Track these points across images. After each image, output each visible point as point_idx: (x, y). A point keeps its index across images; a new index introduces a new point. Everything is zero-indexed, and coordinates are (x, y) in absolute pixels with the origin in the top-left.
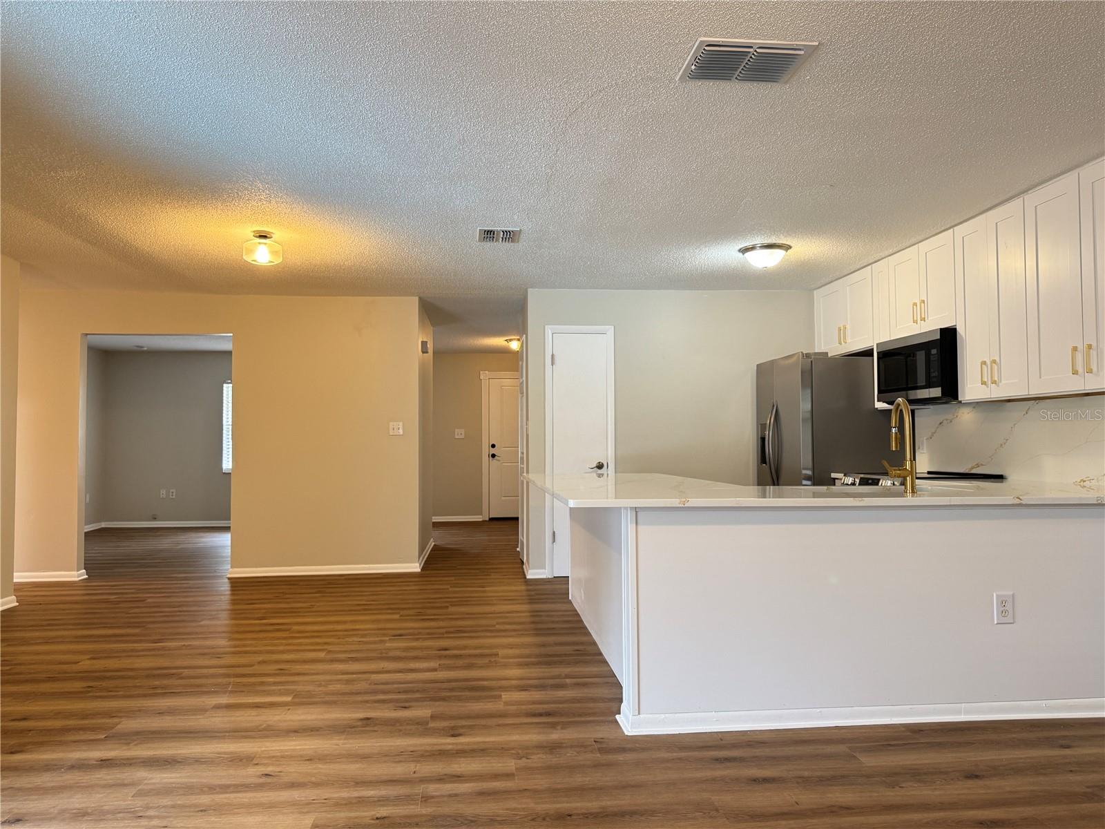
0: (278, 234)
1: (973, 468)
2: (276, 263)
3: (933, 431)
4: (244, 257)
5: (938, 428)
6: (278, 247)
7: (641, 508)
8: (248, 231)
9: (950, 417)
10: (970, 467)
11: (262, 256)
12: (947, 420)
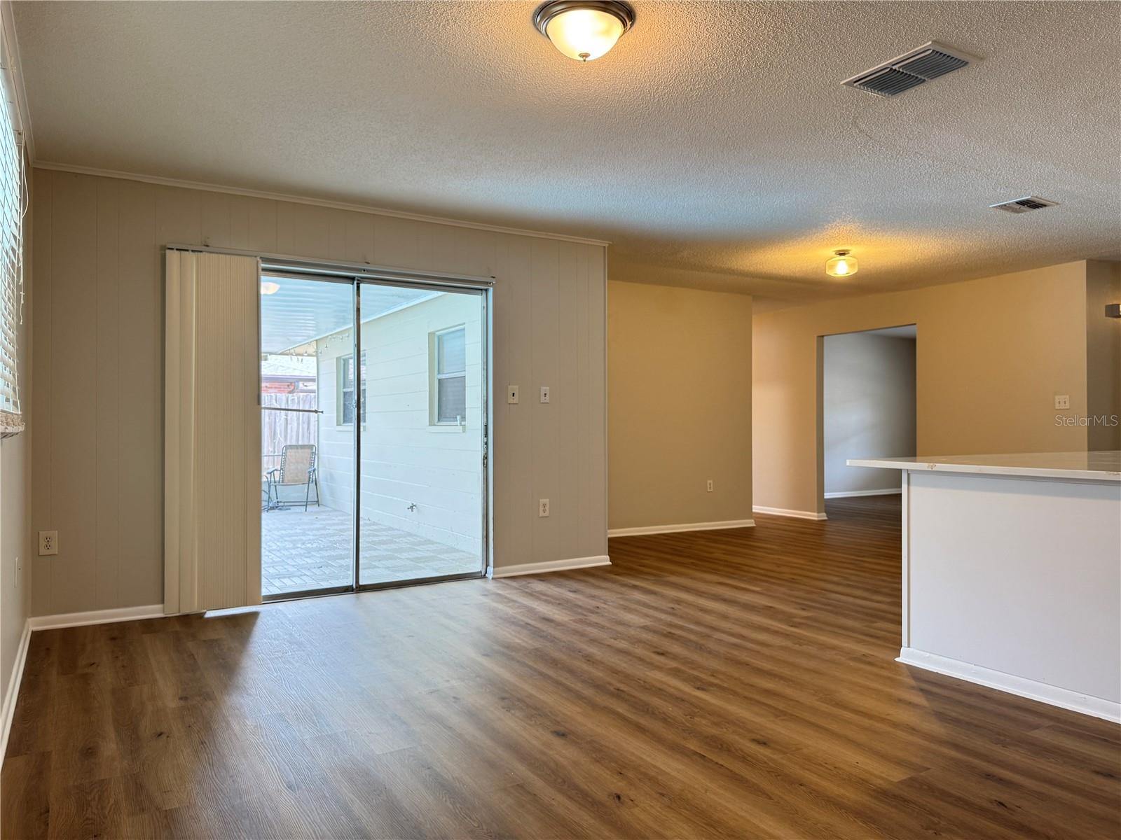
0: (854, 250)
2: (852, 274)
4: (827, 272)
6: (854, 260)
7: (912, 470)
8: (831, 252)
11: (842, 270)
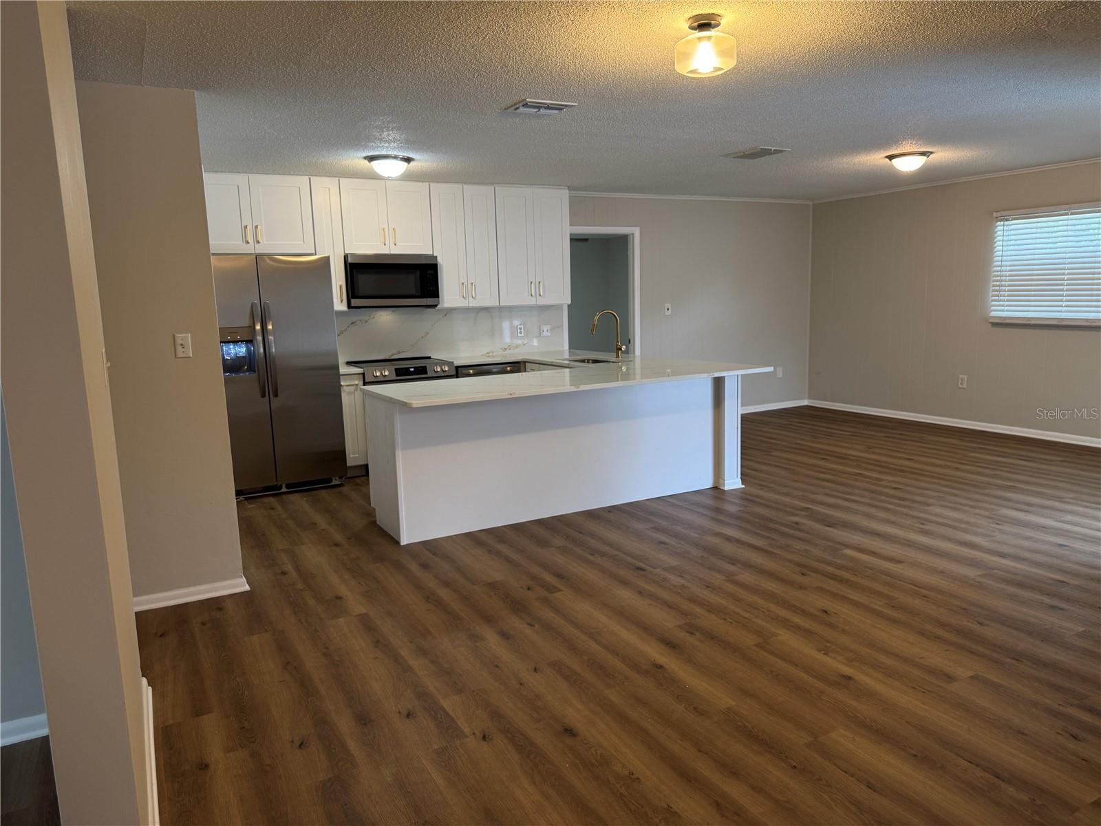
1: (393, 355)
3: (343, 329)
5: (348, 327)
9: (367, 318)
10: (391, 354)
12: (360, 320)
